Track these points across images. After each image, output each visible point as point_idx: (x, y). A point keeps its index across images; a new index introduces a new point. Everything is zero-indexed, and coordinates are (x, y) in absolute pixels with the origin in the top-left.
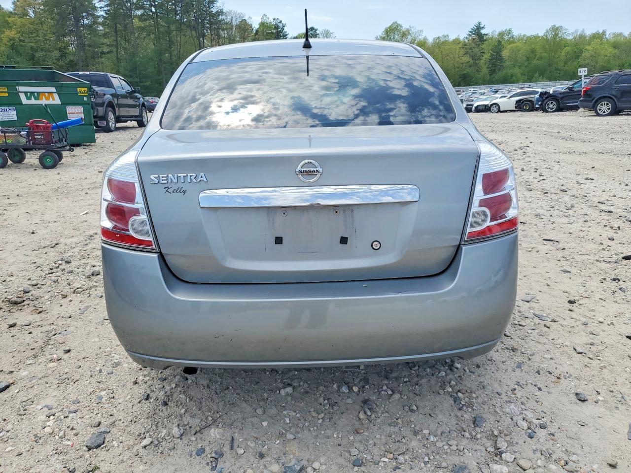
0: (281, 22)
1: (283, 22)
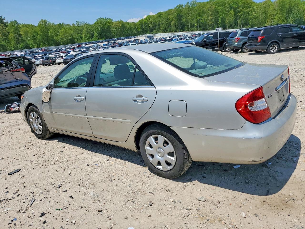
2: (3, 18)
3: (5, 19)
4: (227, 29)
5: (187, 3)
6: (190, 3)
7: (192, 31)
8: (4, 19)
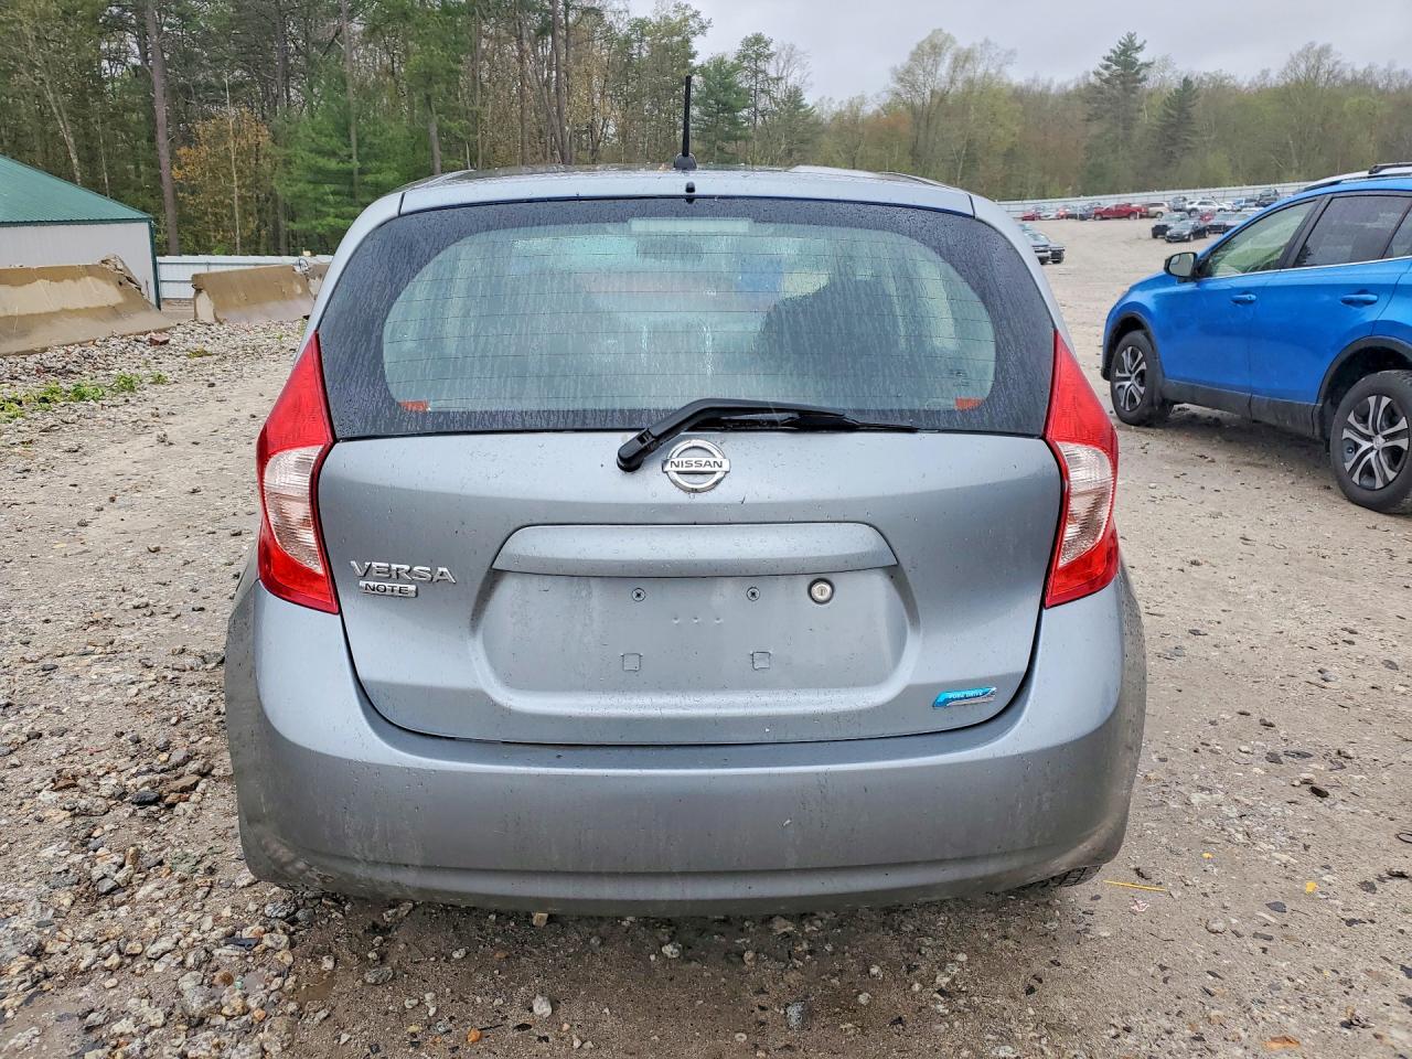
0: (696, 15)
1: (702, 16)
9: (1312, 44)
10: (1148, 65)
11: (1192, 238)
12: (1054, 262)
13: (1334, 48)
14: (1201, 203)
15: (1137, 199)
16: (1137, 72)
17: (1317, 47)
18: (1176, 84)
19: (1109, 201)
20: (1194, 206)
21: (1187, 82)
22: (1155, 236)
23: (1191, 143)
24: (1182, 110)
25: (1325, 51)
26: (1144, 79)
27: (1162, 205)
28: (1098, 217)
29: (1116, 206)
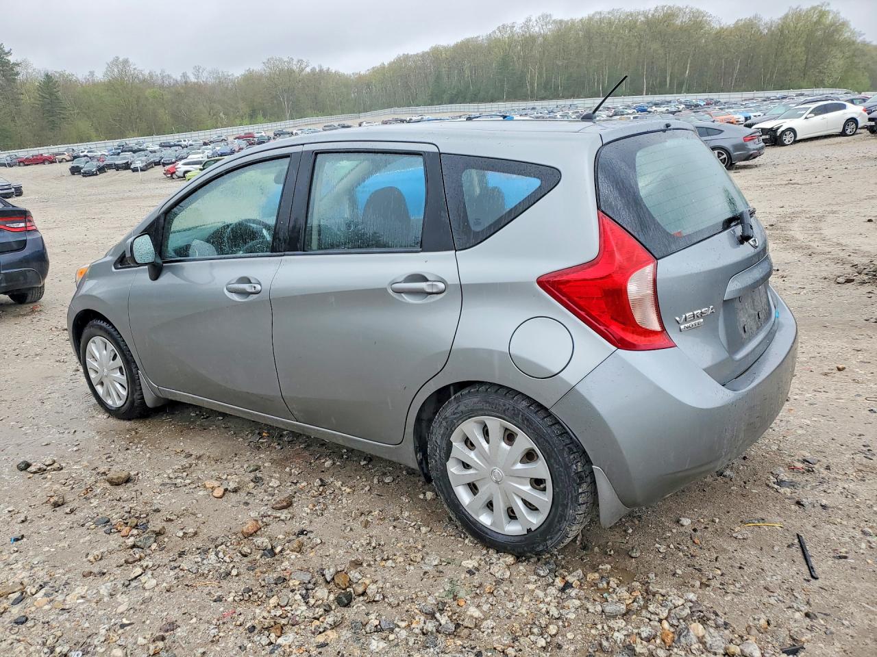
2: (6, 50)
3: (11, 54)
4: (644, 93)
5: (526, 21)
6: (533, 19)
7: (543, 99)
8: (9, 53)
9: (117, 58)
10: (17, 65)
11: (98, 173)
12: (17, 196)
13: (131, 61)
14: (88, 152)
15: (45, 151)
16: (12, 69)
17: (121, 59)
18: (42, 78)
19: (24, 153)
20: (85, 153)
21: (48, 77)
22: (73, 173)
23: (63, 114)
24: (51, 94)
25: (126, 62)
26: (17, 74)
27: (63, 154)
28: (21, 164)
29: (33, 156)
